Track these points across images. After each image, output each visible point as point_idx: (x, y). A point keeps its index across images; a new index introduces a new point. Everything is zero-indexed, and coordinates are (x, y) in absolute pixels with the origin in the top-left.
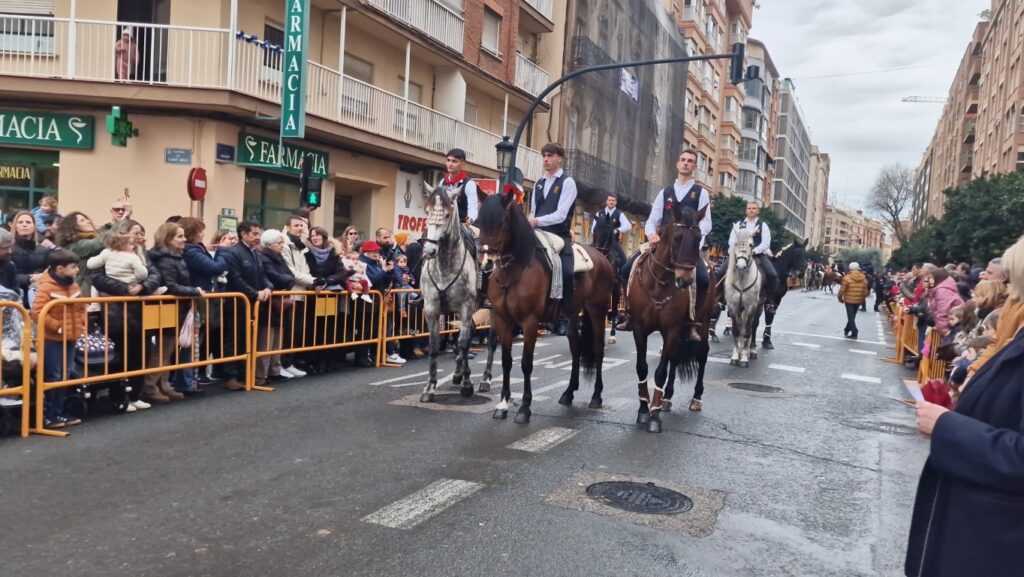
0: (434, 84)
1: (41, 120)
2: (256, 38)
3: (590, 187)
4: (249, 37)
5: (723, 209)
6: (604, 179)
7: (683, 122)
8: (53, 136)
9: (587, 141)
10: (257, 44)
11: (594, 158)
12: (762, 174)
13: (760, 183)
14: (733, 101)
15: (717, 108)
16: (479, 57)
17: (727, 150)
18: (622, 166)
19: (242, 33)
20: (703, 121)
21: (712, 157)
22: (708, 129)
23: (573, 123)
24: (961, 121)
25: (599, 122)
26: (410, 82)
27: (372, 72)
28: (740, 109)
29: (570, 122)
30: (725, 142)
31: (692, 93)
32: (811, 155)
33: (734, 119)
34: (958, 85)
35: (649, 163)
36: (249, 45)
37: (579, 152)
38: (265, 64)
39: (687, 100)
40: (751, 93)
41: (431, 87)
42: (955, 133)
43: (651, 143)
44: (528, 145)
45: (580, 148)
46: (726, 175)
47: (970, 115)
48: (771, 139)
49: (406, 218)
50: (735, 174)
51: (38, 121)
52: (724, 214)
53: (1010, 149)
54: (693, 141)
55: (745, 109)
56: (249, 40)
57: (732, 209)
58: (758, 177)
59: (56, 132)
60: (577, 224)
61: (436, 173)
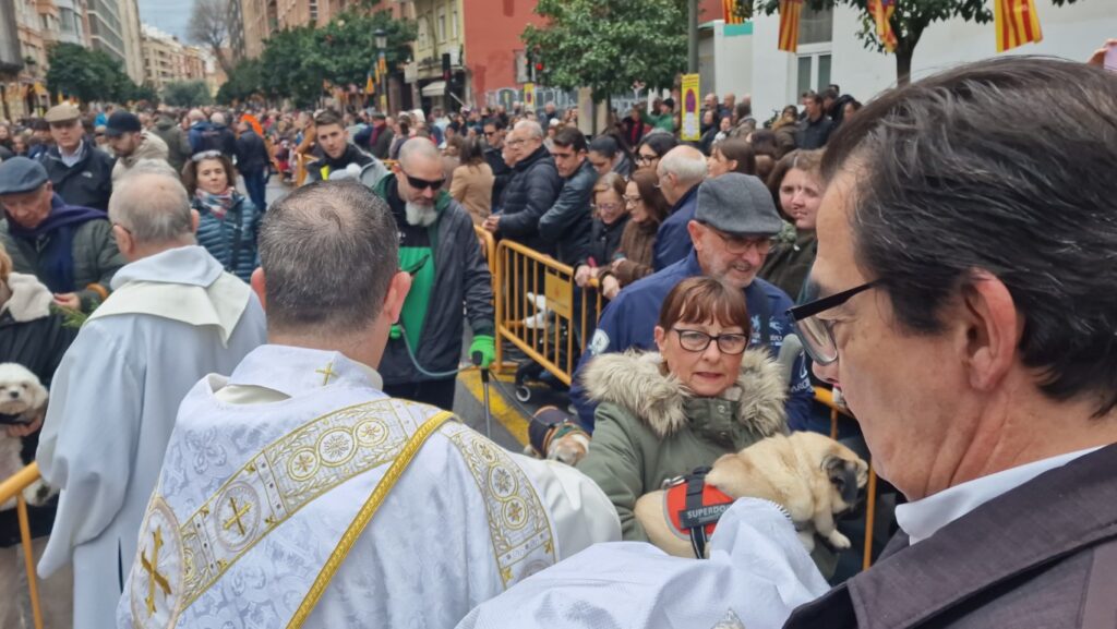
12: (79, 10)
13: (79, 21)
46: (49, 16)
50: (57, 14)
58: (76, 14)
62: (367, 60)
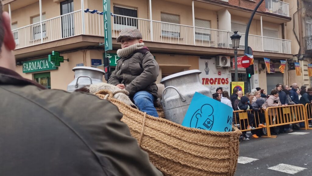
0: (218, 19)
1: (44, 61)
2: (97, 11)
4: (92, 11)
8: (47, 66)
10: (98, 13)
16: (240, 3)
19: (88, 10)
26: (195, 18)
27: (179, 19)
36: (93, 14)
38: (115, 23)
41: (217, 20)
44: (283, 38)
49: (207, 79)
51: (43, 62)
56: (91, 12)
59: (48, 65)
61: (220, 57)
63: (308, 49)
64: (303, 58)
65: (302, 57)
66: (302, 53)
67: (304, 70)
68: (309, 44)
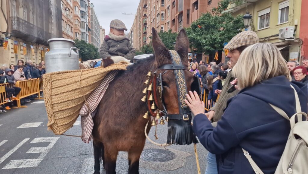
3: (25, 33)
5: (79, 45)
6: (32, 31)
7: (61, 12)
9: (22, 14)
11: (26, 22)
13: (88, 37)
14: (77, 7)
15: (72, 9)
17: (77, 25)
18: (39, 26)
20: (68, 13)
21: (72, 27)
22: (70, 16)
23: (14, 6)
24: (142, 19)
25: (26, 7)
28: (79, 11)
29: (12, 5)
30: (76, 22)
31: (63, 2)
32: (100, 29)
33: (78, 14)
34: (140, 8)
35: (50, 26)
37: (18, 18)
39: (62, 5)
40: (82, 6)
42: (140, 23)
43: (50, 18)
45: (18, 17)
46: (77, 33)
47: (144, 17)
48: (89, 23)
50: (80, 33)
52: (79, 46)
53: (159, 26)
54: (65, 20)
55: (81, 11)
57: (82, 44)
58: (87, 34)
60: (21, 50)
62: (223, 37)
63: (14, 29)
64: (10, 37)
65: (9, 35)
66: (10, 32)
67: (12, 48)
68: (15, 25)
